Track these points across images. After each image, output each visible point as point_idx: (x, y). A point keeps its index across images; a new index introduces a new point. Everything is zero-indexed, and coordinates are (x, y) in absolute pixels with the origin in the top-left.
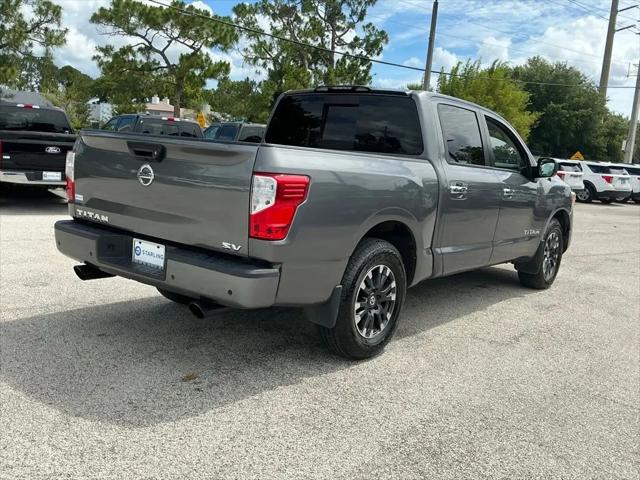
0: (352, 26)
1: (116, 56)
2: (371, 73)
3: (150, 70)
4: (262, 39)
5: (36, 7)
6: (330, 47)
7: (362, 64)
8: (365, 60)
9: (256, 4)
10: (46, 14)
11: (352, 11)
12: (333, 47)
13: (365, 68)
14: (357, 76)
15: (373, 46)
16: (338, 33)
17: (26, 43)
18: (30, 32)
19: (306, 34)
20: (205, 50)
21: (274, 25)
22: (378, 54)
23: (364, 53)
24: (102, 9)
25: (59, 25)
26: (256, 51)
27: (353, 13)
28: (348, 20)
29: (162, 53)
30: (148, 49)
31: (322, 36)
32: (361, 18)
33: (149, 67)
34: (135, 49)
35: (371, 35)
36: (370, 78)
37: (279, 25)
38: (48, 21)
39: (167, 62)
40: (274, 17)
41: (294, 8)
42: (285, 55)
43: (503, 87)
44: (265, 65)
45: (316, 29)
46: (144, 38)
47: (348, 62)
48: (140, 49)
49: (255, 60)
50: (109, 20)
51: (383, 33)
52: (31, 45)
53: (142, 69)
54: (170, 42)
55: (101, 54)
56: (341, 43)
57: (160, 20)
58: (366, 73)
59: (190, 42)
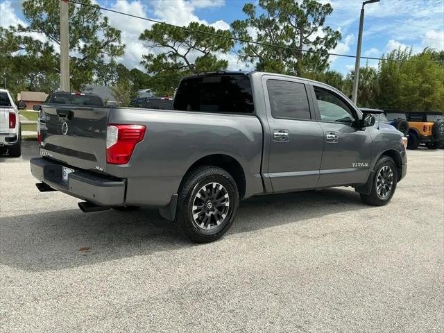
0: (315, 29)
1: (154, 61)
2: (328, 62)
3: (178, 68)
4: (250, 44)
5: (105, 32)
6: (299, 45)
7: (322, 55)
8: (324, 53)
9: (247, 20)
10: (111, 36)
12: (301, 45)
13: (324, 58)
14: (318, 64)
15: (330, 43)
16: (305, 35)
17: (99, 55)
18: (102, 48)
19: (282, 37)
20: (213, 53)
21: (260, 33)
22: (334, 48)
23: (324, 48)
24: (146, 31)
25: (120, 43)
26: (246, 52)
27: (316, 20)
28: (312, 26)
29: (184, 57)
30: (175, 55)
31: (293, 38)
32: (321, 24)
33: (177, 67)
34: (167, 55)
35: (328, 35)
36: (328, 65)
37: (263, 33)
38: (113, 41)
39: (187, 63)
40: (260, 28)
41: (274, 20)
42: (266, 53)
43: (430, 66)
44: (252, 61)
45: (289, 33)
46: (172, 48)
47: (312, 54)
48: (170, 56)
49: (245, 58)
50: (151, 38)
51: (337, 33)
52: (102, 56)
53: (173, 68)
54: (189, 50)
55: (146, 60)
56: (307, 42)
57: (182, 36)
58: (325, 61)
59: (203, 49)
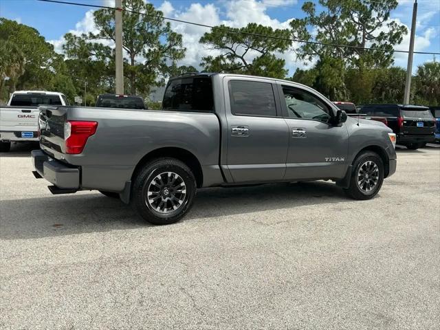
0: (380, 24)
1: (213, 62)
2: (393, 57)
5: (168, 36)
6: (362, 41)
7: (386, 51)
8: (389, 48)
9: (306, 18)
10: (173, 40)
11: (379, 14)
12: (364, 41)
13: (389, 53)
14: (382, 60)
15: (395, 38)
16: (368, 31)
17: (162, 59)
18: (165, 52)
19: (342, 34)
20: (271, 52)
21: (321, 30)
22: (399, 43)
23: (388, 43)
24: (206, 33)
25: (181, 46)
26: (304, 50)
27: (379, 15)
28: (376, 21)
29: (242, 58)
30: (233, 56)
31: (355, 34)
32: (385, 19)
34: (225, 57)
35: (393, 30)
36: (393, 61)
37: (323, 30)
38: (175, 45)
40: (322, 25)
41: (335, 17)
42: (325, 50)
44: (310, 59)
45: (351, 29)
46: (231, 49)
48: (228, 57)
49: (303, 56)
50: (211, 40)
51: (403, 27)
52: (165, 60)
54: (247, 50)
55: (205, 62)
56: (370, 38)
57: (240, 37)
58: (389, 57)
59: (261, 49)
